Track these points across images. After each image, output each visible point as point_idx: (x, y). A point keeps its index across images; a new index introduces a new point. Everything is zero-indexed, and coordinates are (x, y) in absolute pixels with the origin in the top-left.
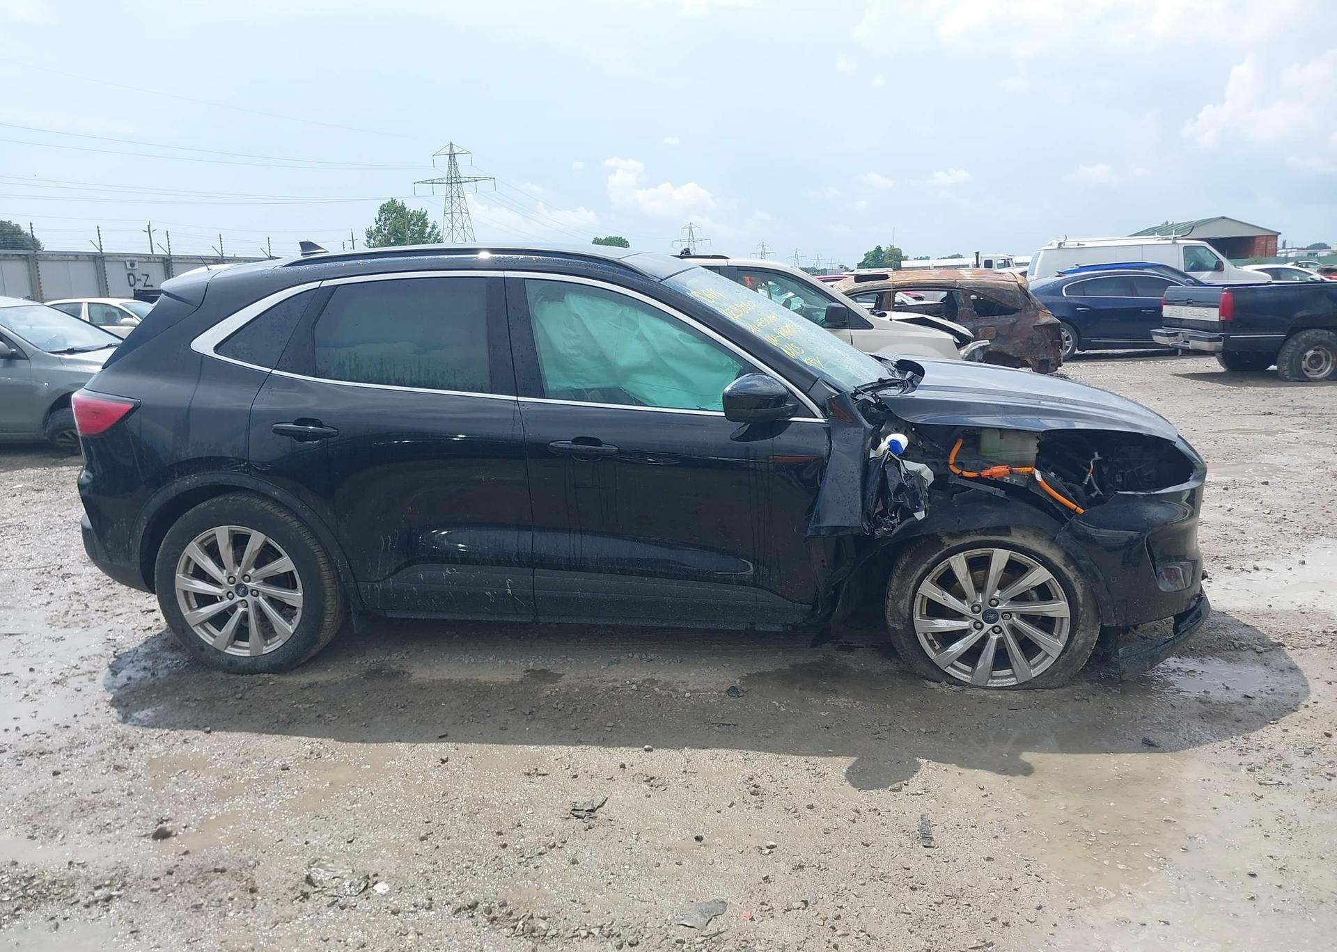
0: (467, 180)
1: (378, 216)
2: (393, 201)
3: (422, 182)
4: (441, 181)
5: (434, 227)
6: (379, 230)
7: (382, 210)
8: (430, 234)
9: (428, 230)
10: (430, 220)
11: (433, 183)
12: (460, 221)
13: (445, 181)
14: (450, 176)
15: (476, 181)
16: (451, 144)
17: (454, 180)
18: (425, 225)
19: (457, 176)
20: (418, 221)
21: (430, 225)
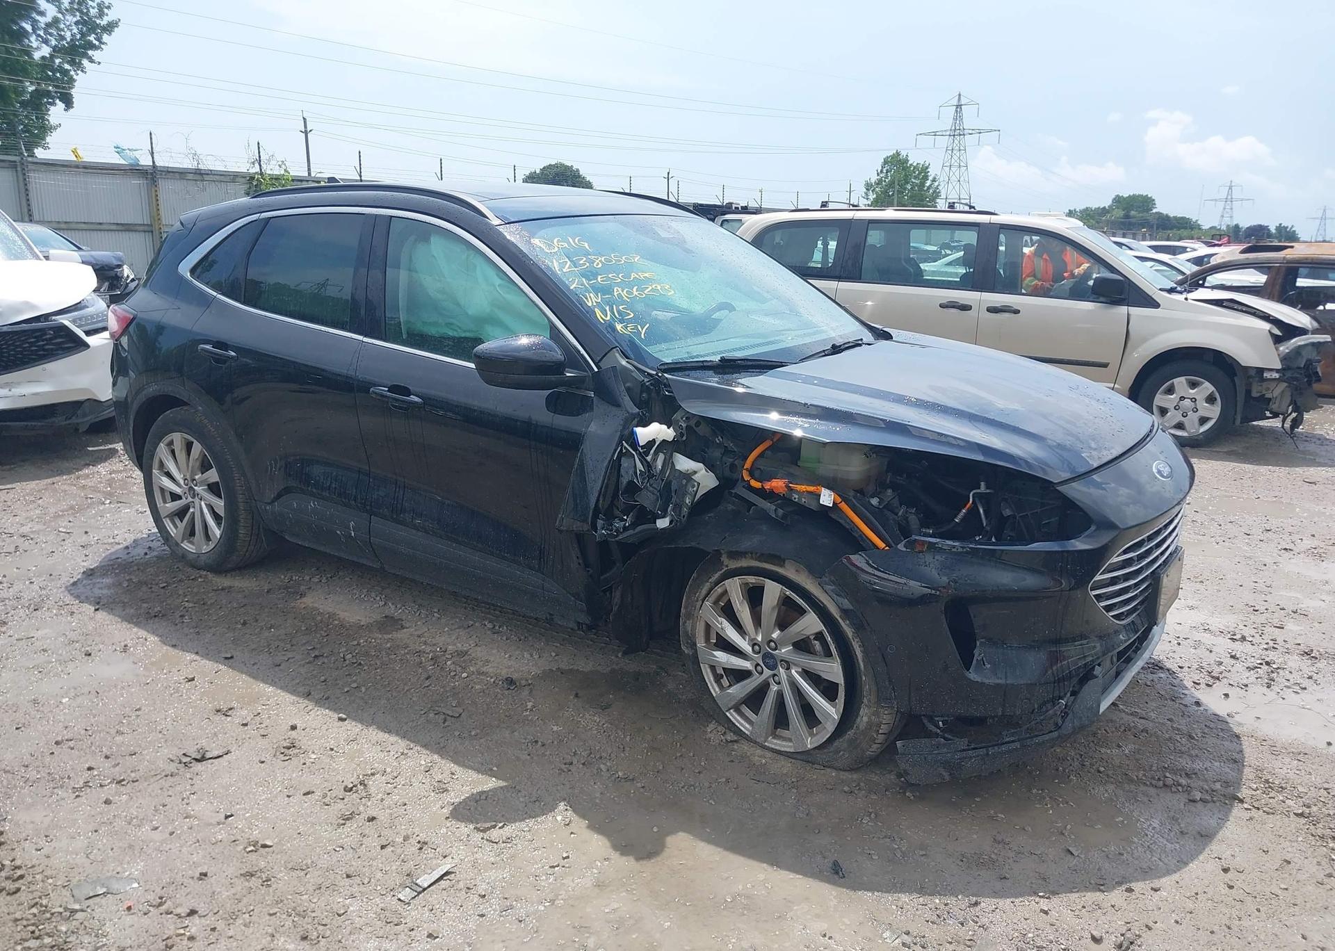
0: (970, 132)
1: (881, 168)
2: (898, 154)
3: (925, 134)
4: (944, 133)
5: (934, 180)
6: (879, 182)
7: (886, 162)
8: (929, 188)
9: (928, 183)
10: (932, 173)
11: (935, 135)
12: (957, 173)
13: (948, 133)
14: (953, 128)
15: (980, 133)
16: (960, 95)
17: (957, 132)
18: (926, 178)
19: (961, 128)
20: (920, 174)
21: (931, 178)
